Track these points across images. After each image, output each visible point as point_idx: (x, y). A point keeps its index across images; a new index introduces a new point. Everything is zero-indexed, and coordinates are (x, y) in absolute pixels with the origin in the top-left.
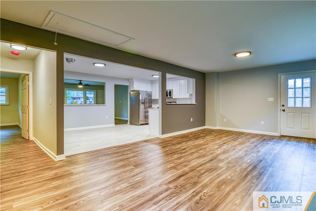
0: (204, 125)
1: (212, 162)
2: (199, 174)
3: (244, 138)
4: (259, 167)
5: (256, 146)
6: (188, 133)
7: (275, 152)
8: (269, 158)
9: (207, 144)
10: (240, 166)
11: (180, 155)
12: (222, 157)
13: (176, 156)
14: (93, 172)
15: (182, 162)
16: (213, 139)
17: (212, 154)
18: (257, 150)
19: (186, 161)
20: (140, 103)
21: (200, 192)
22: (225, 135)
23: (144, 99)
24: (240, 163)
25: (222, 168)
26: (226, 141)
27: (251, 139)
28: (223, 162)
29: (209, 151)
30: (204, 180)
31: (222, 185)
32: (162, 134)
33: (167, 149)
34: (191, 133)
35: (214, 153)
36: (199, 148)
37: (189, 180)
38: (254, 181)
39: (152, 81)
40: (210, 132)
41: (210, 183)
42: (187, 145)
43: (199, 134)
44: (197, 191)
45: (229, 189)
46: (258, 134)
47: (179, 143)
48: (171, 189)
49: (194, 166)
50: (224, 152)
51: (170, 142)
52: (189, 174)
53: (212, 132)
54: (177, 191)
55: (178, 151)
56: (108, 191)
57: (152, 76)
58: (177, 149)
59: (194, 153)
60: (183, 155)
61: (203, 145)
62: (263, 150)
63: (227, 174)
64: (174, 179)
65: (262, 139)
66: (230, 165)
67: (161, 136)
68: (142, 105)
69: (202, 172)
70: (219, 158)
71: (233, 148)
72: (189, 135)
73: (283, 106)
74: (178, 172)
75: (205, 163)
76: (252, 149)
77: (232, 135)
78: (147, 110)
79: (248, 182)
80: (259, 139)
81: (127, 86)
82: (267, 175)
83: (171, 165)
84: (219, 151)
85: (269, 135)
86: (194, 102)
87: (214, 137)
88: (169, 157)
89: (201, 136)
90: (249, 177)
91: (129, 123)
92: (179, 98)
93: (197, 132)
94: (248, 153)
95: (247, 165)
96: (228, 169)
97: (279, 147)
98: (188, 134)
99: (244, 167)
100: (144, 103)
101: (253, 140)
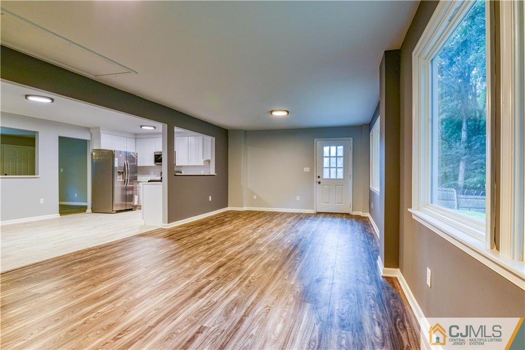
0: (227, 206)
1: (251, 248)
2: (240, 262)
3: (279, 219)
4: (300, 246)
5: (293, 226)
6: (206, 218)
7: (313, 229)
8: (308, 236)
9: (238, 230)
10: (281, 247)
11: (207, 247)
12: (260, 241)
13: (202, 248)
14: (78, 286)
15: (214, 253)
16: (243, 223)
17: (247, 240)
18: (295, 230)
19: (219, 251)
20: (116, 173)
21: (247, 277)
22: (256, 218)
23: (123, 166)
24: (281, 245)
25: (264, 252)
26: (260, 224)
27: (287, 219)
28: (263, 246)
29: (243, 237)
30: (247, 266)
31: (268, 267)
32: (168, 223)
33: (185, 241)
34: (211, 218)
35: (250, 238)
36: (228, 235)
37: (231, 269)
38: (298, 258)
39: (136, 134)
40: (237, 215)
41: (255, 267)
42: (211, 234)
43: (223, 218)
44: (244, 277)
45: (276, 269)
46: (294, 213)
47: (199, 233)
48: (213, 281)
49: (231, 255)
50: (261, 236)
51: (185, 232)
52: (228, 264)
53: (239, 214)
54: (221, 282)
55: (201, 242)
56: (125, 301)
57: (141, 126)
58: (199, 239)
59: (224, 241)
60: (211, 245)
61: (232, 231)
62: (302, 229)
63: (271, 257)
64: (212, 272)
65: (299, 218)
66: (271, 248)
67: (167, 226)
68: (118, 177)
69: (242, 259)
70: (257, 242)
71: (270, 230)
72: (209, 221)
73: (319, 177)
74: (214, 264)
75: (243, 251)
76: (291, 229)
77: (265, 216)
78: (128, 185)
79: (292, 260)
80: (295, 219)
81: (86, 140)
82: (308, 251)
83: (200, 258)
84: (255, 236)
85: (305, 213)
86: (213, 172)
87: (243, 221)
88: (193, 250)
89: (225, 221)
90: (292, 256)
91: (89, 210)
92: (187, 165)
93: (219, 216)
94: (286, 234)
95: (288, 246)
96: (270, 252)
97: (316, 225)
98: (207, 220)
99: (286, 247)
100: (123, 173)
101: (289, 220)
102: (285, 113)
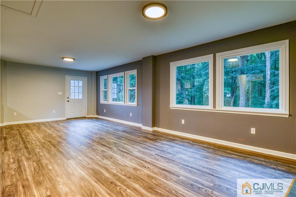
73: (68, 98)
102: (72, 60)
